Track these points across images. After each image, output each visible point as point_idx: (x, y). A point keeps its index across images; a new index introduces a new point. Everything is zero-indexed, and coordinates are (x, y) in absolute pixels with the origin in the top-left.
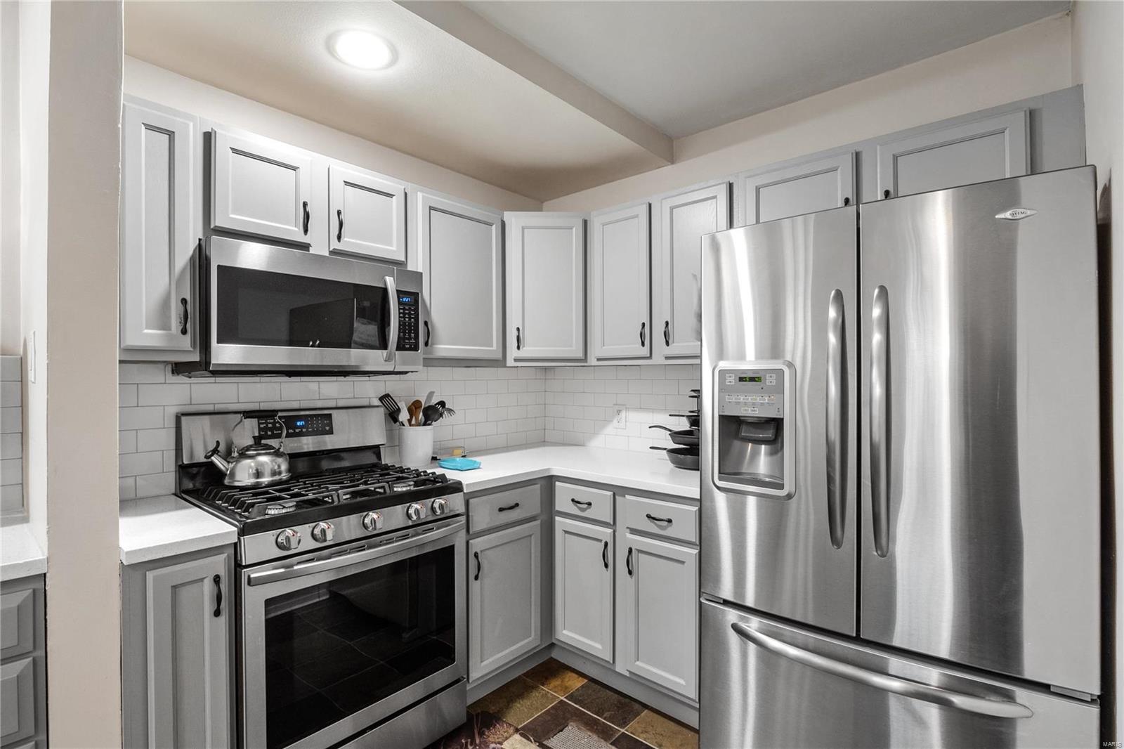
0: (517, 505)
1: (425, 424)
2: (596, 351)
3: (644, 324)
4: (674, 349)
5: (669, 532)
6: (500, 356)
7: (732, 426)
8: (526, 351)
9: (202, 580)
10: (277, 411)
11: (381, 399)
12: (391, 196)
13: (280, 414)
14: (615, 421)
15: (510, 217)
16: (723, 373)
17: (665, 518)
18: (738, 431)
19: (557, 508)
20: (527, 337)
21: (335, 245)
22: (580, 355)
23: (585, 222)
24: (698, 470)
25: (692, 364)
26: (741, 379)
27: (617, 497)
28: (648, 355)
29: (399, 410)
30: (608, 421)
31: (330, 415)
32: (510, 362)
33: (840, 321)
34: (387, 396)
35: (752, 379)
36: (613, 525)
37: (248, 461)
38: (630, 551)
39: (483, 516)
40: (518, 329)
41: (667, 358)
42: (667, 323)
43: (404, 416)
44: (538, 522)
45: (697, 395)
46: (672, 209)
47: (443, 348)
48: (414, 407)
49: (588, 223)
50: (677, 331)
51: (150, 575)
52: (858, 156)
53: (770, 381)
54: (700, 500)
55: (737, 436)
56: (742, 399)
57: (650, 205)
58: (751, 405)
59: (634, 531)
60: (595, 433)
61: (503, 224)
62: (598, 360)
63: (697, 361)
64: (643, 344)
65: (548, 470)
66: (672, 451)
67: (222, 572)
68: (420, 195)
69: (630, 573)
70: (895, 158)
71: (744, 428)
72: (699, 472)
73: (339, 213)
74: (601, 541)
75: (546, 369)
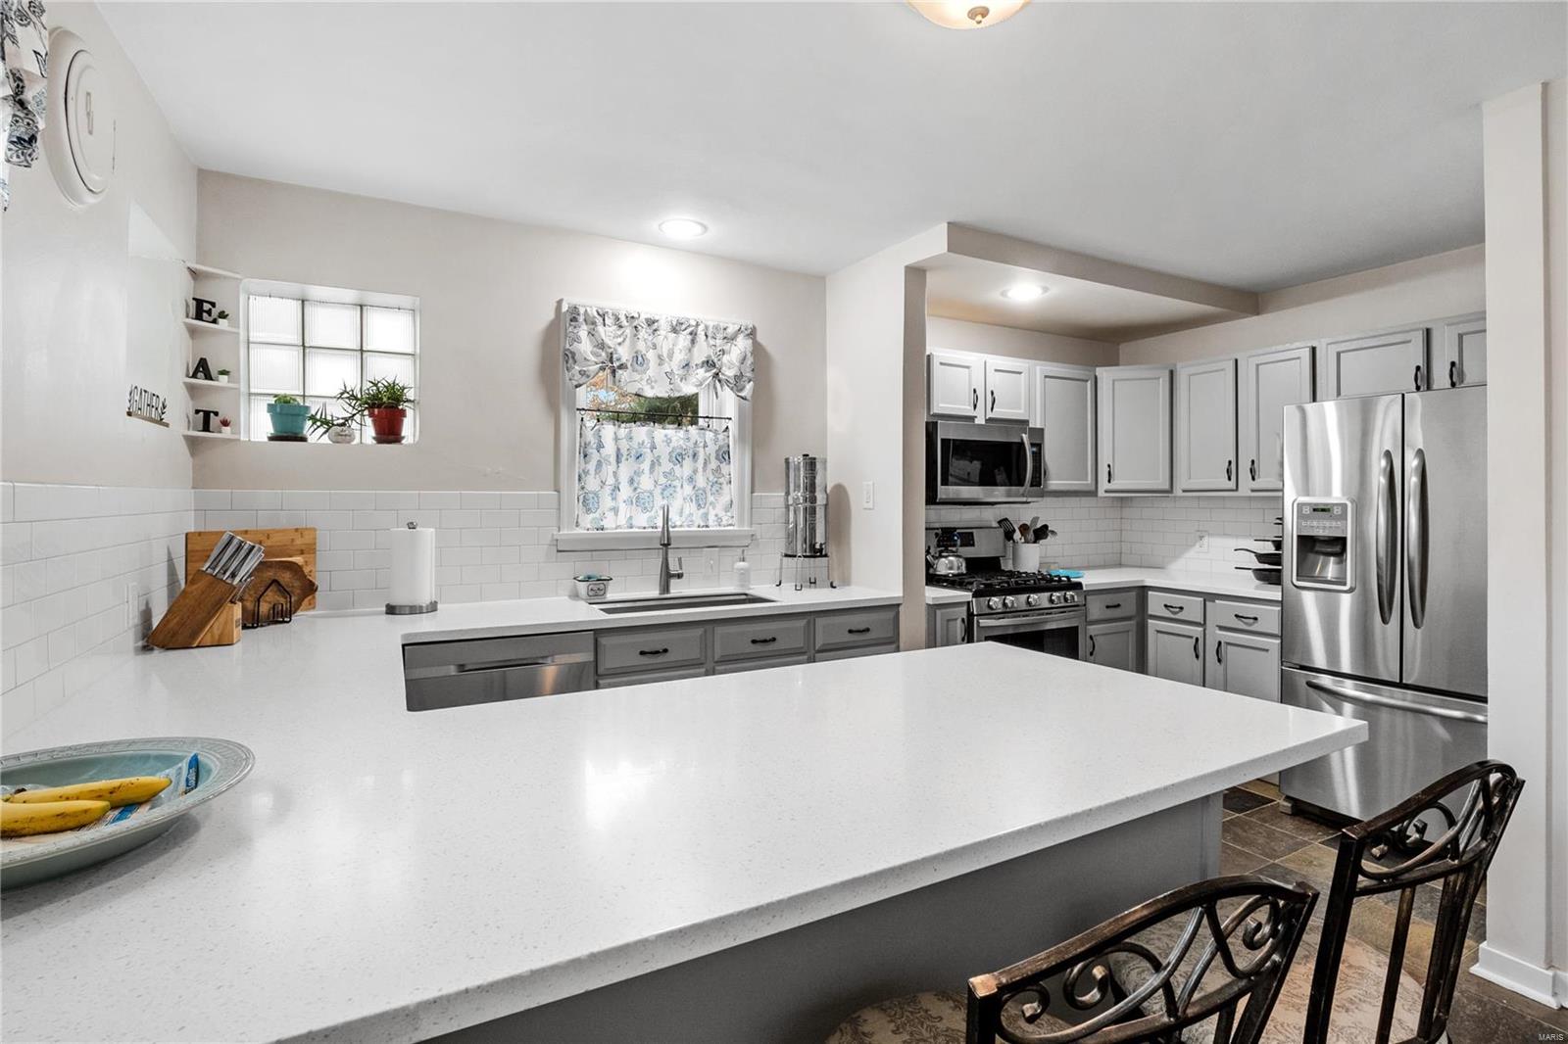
0: (1119, 605)
1: (1035, 542)
2: (1181, 483)
3: (1230, 462)
4: (1259, 483)
5: (1255, 627)
6: (1093, 488)
7: (1307, 544)
8: (1116, 484)
9: (956, 619)
10: (955, 529)
11: (1000, 522)
12: (1020, 373)
13: (958, 531)
14: (1197, 546)
15: (1099, 371)
16: (1301, 506)
17: (1252, 616)
18: (1314, 546)
19: (1150, 612)
20: (1116, 472)
21: (990, 415)
22: (1167, 486)
23: (1172, 373)
24: (1279, 584)
25: (1275, 496)
26: (1315, 510)
27: (1207, 603)
28: (1235, 488)
29: (1014, 531)
30: (1189, 546)
31: (972, 533)
32: (1101, 493)
33: (1388, 469)
34: (1006, 519)
35: (1323, 510)
36: (1204, 625)
37: (943, 559)
38: (1220, 643)
39: (1096, 609)
40: (1109, 466)
41: (1253, 491)
42: (1253, 462)
43: (1017, 535)
44: (1133, 622)
45: (1280, 521)
46: (1258, 365)
47: (1054, 483)
48: (1024, 528)
49: (1174, 374)
50: (1263, 468)
51: (938, 612)
52: (1428, 332)
53: (1337, 511)
54: (1282, 601)
55: (1312, 550)
56: (1315, 524)
57: (1236, 361)
58: (1321, 528)
59: (1222, 628)
60: (1175, 557)
61: (1096, 378)
62: (1184, 491)
63: (1280, 494)
64: (1229, 479)
65: (1142, 581)
66: (1256, 571)
67: (965, 617)
68: (1038, 368)
69: (1219, 661)
70: (1461, 336)
71: (1318, 545)
72: (1280, 587)
73: (992, 393)
74: (1191, 637)
75: (1122, 498)
